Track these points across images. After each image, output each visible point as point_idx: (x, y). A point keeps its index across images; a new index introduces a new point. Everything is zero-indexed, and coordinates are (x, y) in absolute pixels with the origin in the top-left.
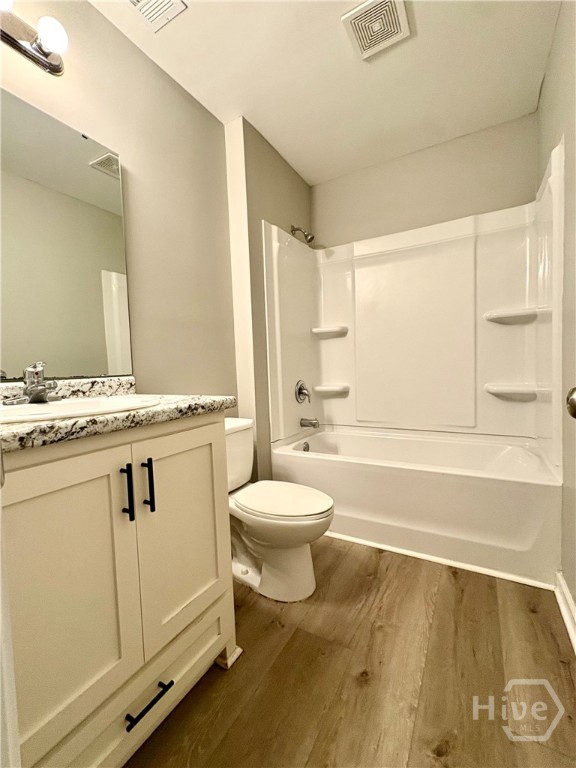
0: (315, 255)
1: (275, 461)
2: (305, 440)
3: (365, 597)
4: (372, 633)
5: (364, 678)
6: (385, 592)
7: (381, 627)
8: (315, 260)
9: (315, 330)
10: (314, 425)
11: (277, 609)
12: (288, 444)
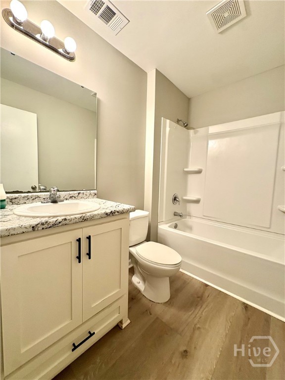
0: (189, 133)
1: (159, 231)
2: (176, 222)
3: (194, 309)
4: (194, 330)
5: (185, 354)
6: (205, 309)
7: (199, 328)
8: (188, 135)
9: (186, 170)
10: (180, 216)
11: (150, 304)
12: (167, 224)
